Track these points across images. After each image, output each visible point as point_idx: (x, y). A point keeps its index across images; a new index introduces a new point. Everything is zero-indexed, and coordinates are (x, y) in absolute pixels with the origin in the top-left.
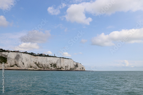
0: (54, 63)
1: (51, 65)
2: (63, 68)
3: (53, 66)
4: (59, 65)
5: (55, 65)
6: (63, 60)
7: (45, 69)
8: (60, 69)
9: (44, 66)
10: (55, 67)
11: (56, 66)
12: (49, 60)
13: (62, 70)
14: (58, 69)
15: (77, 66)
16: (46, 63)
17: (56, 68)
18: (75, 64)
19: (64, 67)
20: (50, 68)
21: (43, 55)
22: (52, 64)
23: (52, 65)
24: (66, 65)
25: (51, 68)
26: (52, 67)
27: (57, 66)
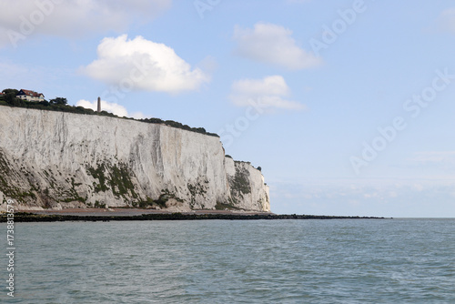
0: (114, 162)
1: (97, 173)
2: (179, 195)
3: (112, 183)
4: (147, 178)
5: (121, 178)
6: (177, 136)
7: (58, 208)
8: (162, 202)
9: (44, 184)
10: (123, 192)
11: (131, 186)
12: (80, 139)
13: (172, 209)
14: (143, 205)
15: (240, 183)
16: (55, 160)
17: (129, 195)
18: (232, 172)
19: (183, 193)
20: (93, 199)
21: (29, 99)
22: (101, 168)
23: (102, 179)
24: (191, 176)
25: (101, 197)
26: (104, 189)
27: (134, 180)
